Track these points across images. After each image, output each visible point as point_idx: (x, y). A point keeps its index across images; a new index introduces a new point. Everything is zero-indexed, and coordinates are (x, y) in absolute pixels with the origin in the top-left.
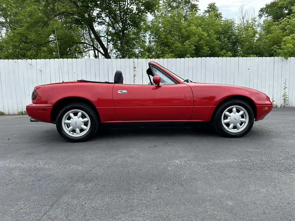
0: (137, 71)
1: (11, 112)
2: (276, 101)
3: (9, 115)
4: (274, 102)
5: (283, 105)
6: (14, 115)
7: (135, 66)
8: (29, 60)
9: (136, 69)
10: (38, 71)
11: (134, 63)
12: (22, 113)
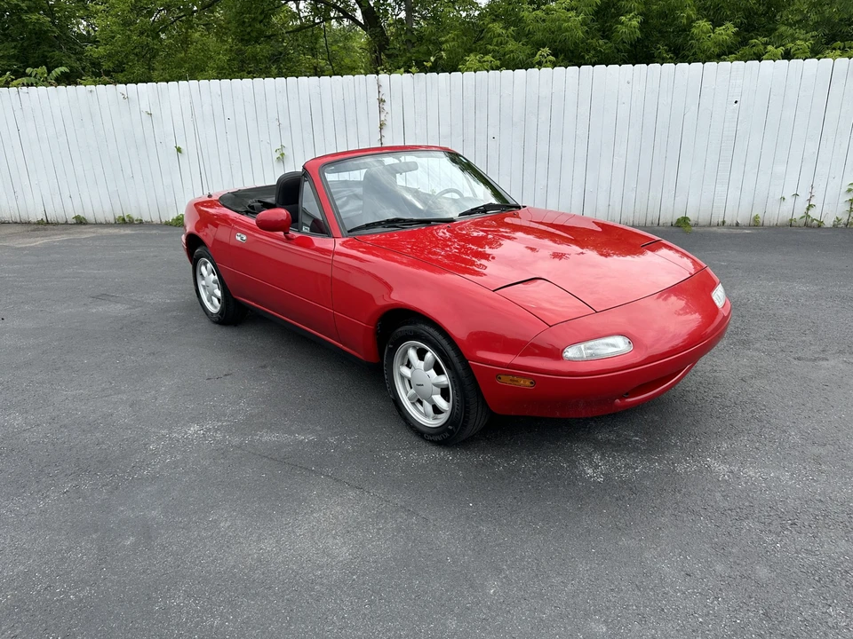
0: (390, 112)
1: (101, 219)
2: (819, 206)
3: (97, 224)
4: (811, 208)
5: (845, 220)
6: (107, 225)
7: (383, 98)
8: (121, 87)
9: (386, 106)
10: (144, 116)
11: (379, 86)
12: (124, 219)
